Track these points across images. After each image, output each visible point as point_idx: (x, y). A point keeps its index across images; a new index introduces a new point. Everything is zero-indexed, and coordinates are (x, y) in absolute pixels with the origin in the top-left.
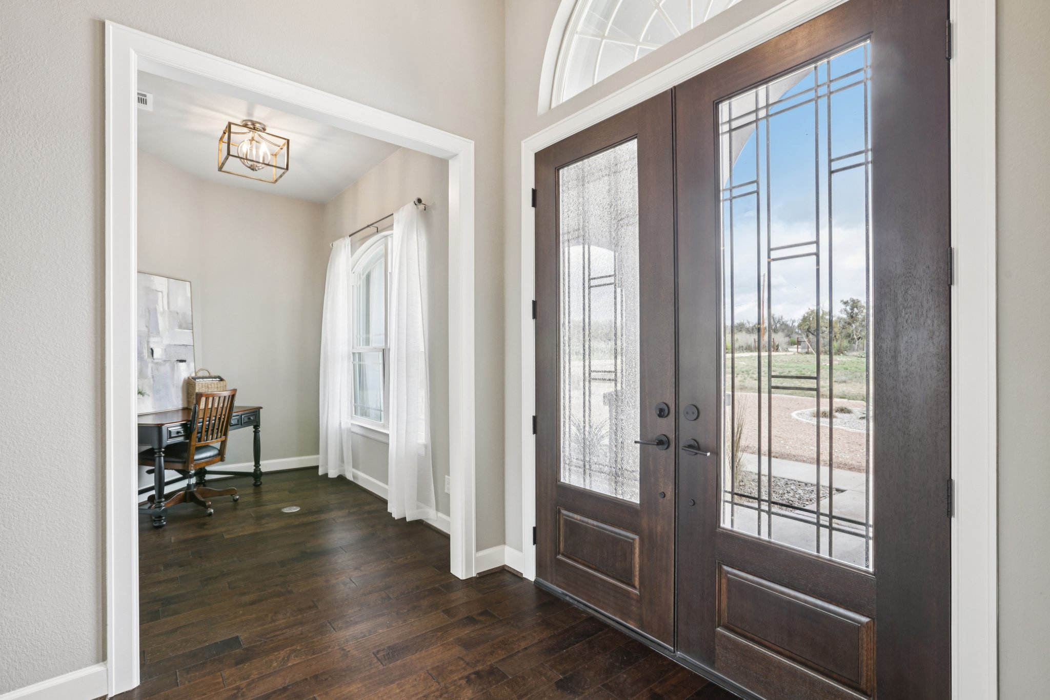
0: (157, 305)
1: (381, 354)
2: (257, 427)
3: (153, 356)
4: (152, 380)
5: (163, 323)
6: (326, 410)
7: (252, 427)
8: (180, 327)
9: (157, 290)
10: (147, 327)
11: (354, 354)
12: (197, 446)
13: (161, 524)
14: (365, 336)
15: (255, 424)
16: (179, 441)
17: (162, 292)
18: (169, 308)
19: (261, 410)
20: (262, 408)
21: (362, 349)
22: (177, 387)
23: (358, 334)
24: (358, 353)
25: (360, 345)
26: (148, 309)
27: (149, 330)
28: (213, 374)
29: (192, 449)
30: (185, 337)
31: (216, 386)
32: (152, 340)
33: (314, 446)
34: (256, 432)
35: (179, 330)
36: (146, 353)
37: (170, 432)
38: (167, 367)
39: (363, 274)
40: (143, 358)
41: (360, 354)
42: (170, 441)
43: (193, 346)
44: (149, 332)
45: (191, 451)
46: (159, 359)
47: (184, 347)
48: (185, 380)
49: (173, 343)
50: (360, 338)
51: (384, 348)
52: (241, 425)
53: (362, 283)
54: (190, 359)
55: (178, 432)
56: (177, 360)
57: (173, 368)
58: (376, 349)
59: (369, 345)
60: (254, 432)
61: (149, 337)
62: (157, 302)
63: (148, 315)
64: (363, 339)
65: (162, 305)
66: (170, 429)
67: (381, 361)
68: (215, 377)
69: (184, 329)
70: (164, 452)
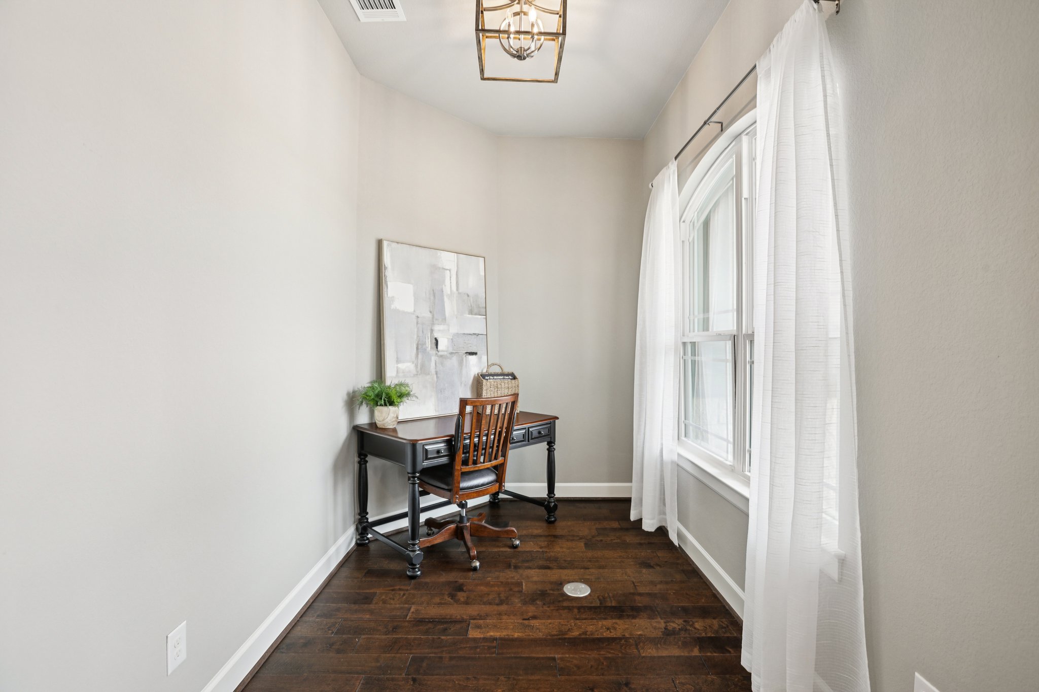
0: (443, 286)
1: (729, 344)
2: (551, 444)
3: (437, 348)
4: (435, 376)
5: (450, 307)
6: (643, 427)
7: (546, 443)
8: (471, 312)
9: (444, 267)
10: (431, 312)
11: (684, 344)
12: (463, 471)
13: (415, 574)
14: (701, 316)
15: (549, 440)
16: (441, 464)
17: (450, 270)
18: (457, 289)
19: (557, 421)
20: (557, 418)
21: (695, 336)
22: (465, 385)
23: (692, 313)
24: (691, 342)
25: (694, 331)
26: (433, 290)
27: (433, 315)
28: (506, 371)
29: (457, 474)
30: (476, 324)
31: (506, 385)
32: (437, 328)
33: (625, 472)
34: (551, 451)
35: (470, 316)
36: (429, 344)
37: (426, 450)
38: (455, 360)
39: (698, 221)
40: (426, 350)
41: (693, 344)
42: (426, 464)
43: (487, 335)
44: (433, 317)
45: (456, 478)
46: (444, 351)
47: (475, 336)
48: (475, 376)
49: (463, 332)
50: (694, 320)
51: (735, 333)
52: (528, 441)
53: (696, 235)
54: (481, 351)
55: (438, 452)
56: (466, 353)
57: (461, 363)
58: (720, 336)
59: (707, 330)
60: (548, 449)
61: (433, 324)
62: (444, 282)
63: (432, 298)
64: (698, 320)
65: (449, 286)
66: (426, 447)
67: (729, 356)
68: (508, 375)
69: (476, 314)
70: (419, 478)
